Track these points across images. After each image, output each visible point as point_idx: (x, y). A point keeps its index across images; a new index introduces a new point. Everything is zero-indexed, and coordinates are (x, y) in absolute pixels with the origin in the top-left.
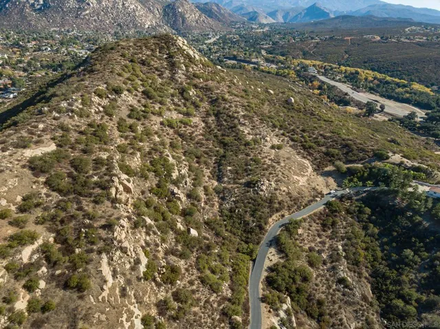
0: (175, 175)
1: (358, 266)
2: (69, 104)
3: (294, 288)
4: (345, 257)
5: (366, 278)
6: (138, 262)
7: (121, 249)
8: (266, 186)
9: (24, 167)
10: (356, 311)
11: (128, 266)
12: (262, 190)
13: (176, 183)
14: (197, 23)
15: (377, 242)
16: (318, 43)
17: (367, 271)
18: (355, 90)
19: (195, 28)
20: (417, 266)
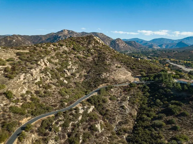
0: (68, 67)
1: (133, 104)
2: (41, 45)
3: (98, 103)
4: (128, 100)
5: (136, 109)
6: (36, 79)
7: (31, 74)
8: (104, 75)
9: (14, 53)
10: (123, 117)
11: (32, 79)
12: (102, 76)
13: (69, 70)
14: (124, 47)
15: (147, 98)
16: (176, 53)
17: (137, 107)
18: (186, 67)
19: (123, 49)
20: (161, 106)
